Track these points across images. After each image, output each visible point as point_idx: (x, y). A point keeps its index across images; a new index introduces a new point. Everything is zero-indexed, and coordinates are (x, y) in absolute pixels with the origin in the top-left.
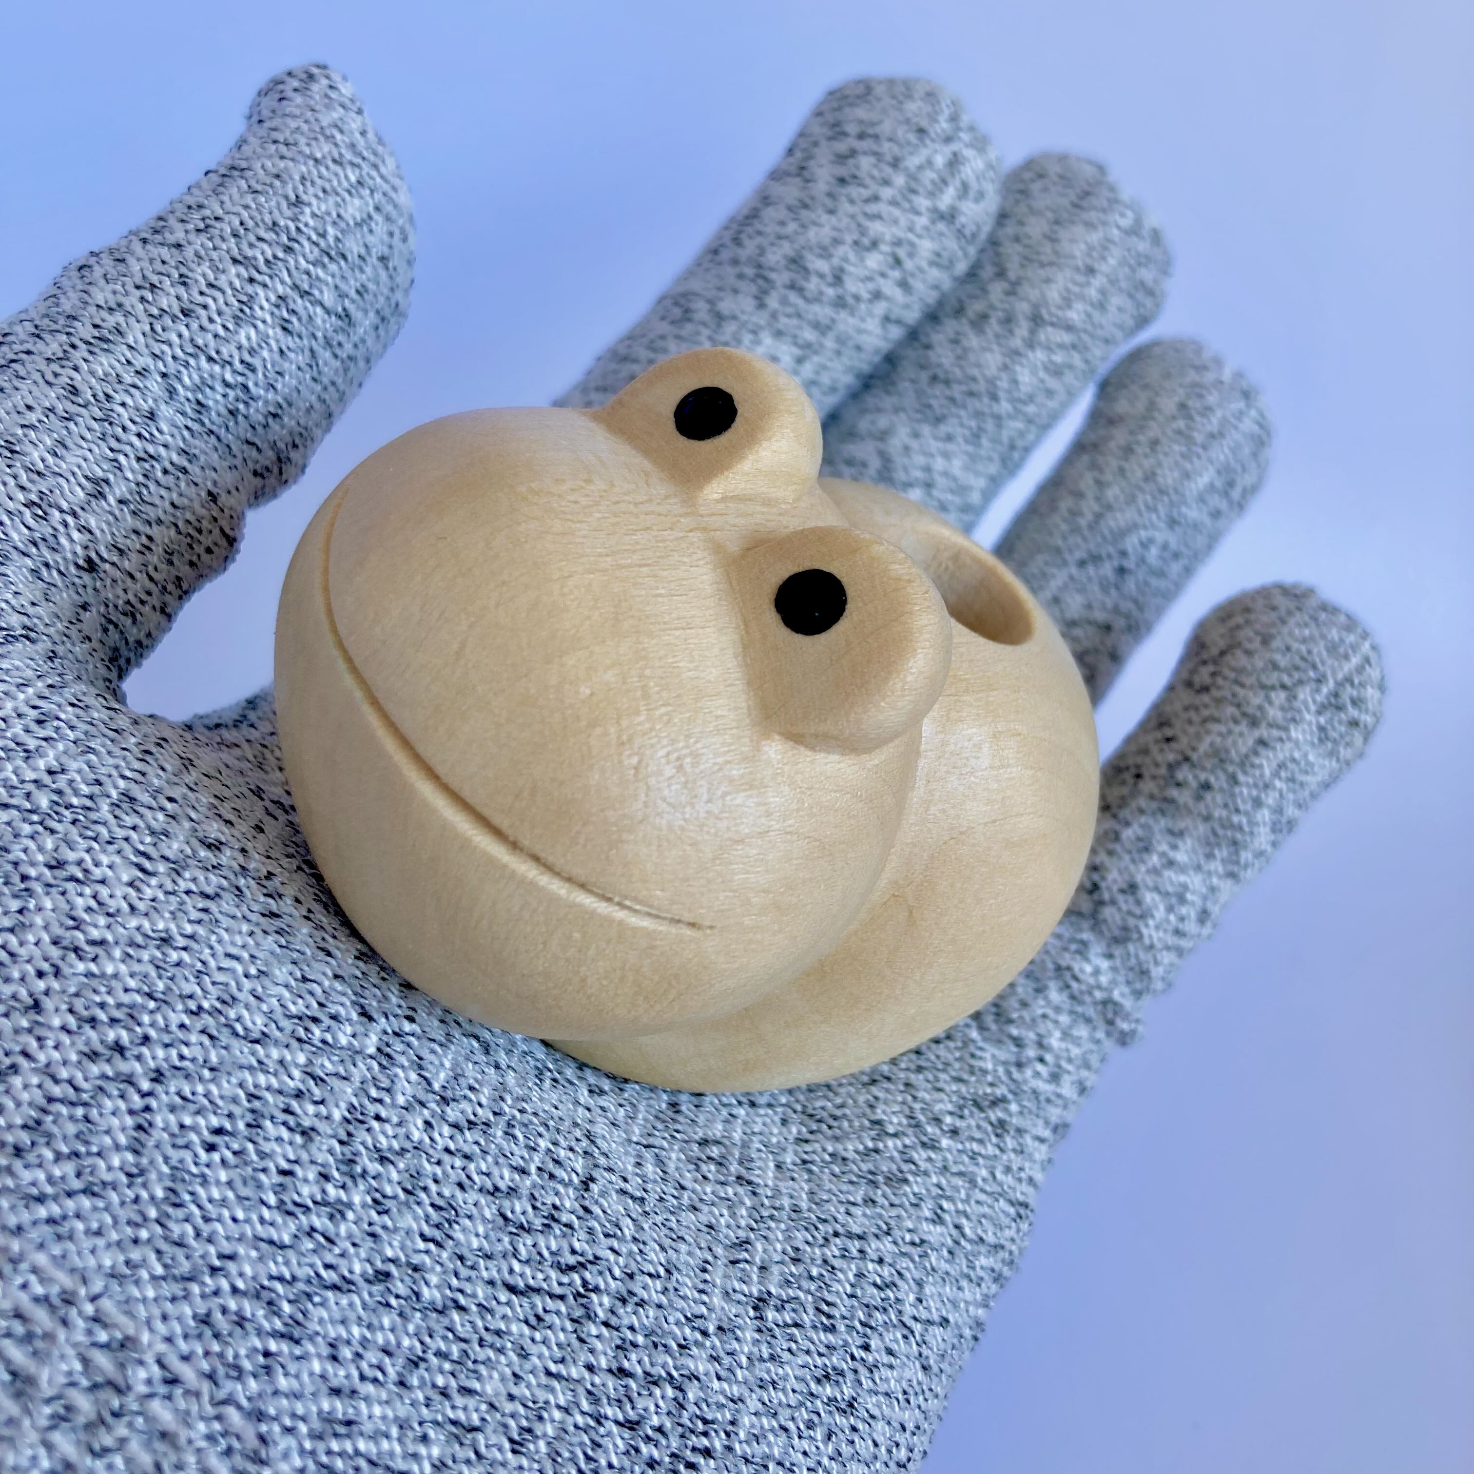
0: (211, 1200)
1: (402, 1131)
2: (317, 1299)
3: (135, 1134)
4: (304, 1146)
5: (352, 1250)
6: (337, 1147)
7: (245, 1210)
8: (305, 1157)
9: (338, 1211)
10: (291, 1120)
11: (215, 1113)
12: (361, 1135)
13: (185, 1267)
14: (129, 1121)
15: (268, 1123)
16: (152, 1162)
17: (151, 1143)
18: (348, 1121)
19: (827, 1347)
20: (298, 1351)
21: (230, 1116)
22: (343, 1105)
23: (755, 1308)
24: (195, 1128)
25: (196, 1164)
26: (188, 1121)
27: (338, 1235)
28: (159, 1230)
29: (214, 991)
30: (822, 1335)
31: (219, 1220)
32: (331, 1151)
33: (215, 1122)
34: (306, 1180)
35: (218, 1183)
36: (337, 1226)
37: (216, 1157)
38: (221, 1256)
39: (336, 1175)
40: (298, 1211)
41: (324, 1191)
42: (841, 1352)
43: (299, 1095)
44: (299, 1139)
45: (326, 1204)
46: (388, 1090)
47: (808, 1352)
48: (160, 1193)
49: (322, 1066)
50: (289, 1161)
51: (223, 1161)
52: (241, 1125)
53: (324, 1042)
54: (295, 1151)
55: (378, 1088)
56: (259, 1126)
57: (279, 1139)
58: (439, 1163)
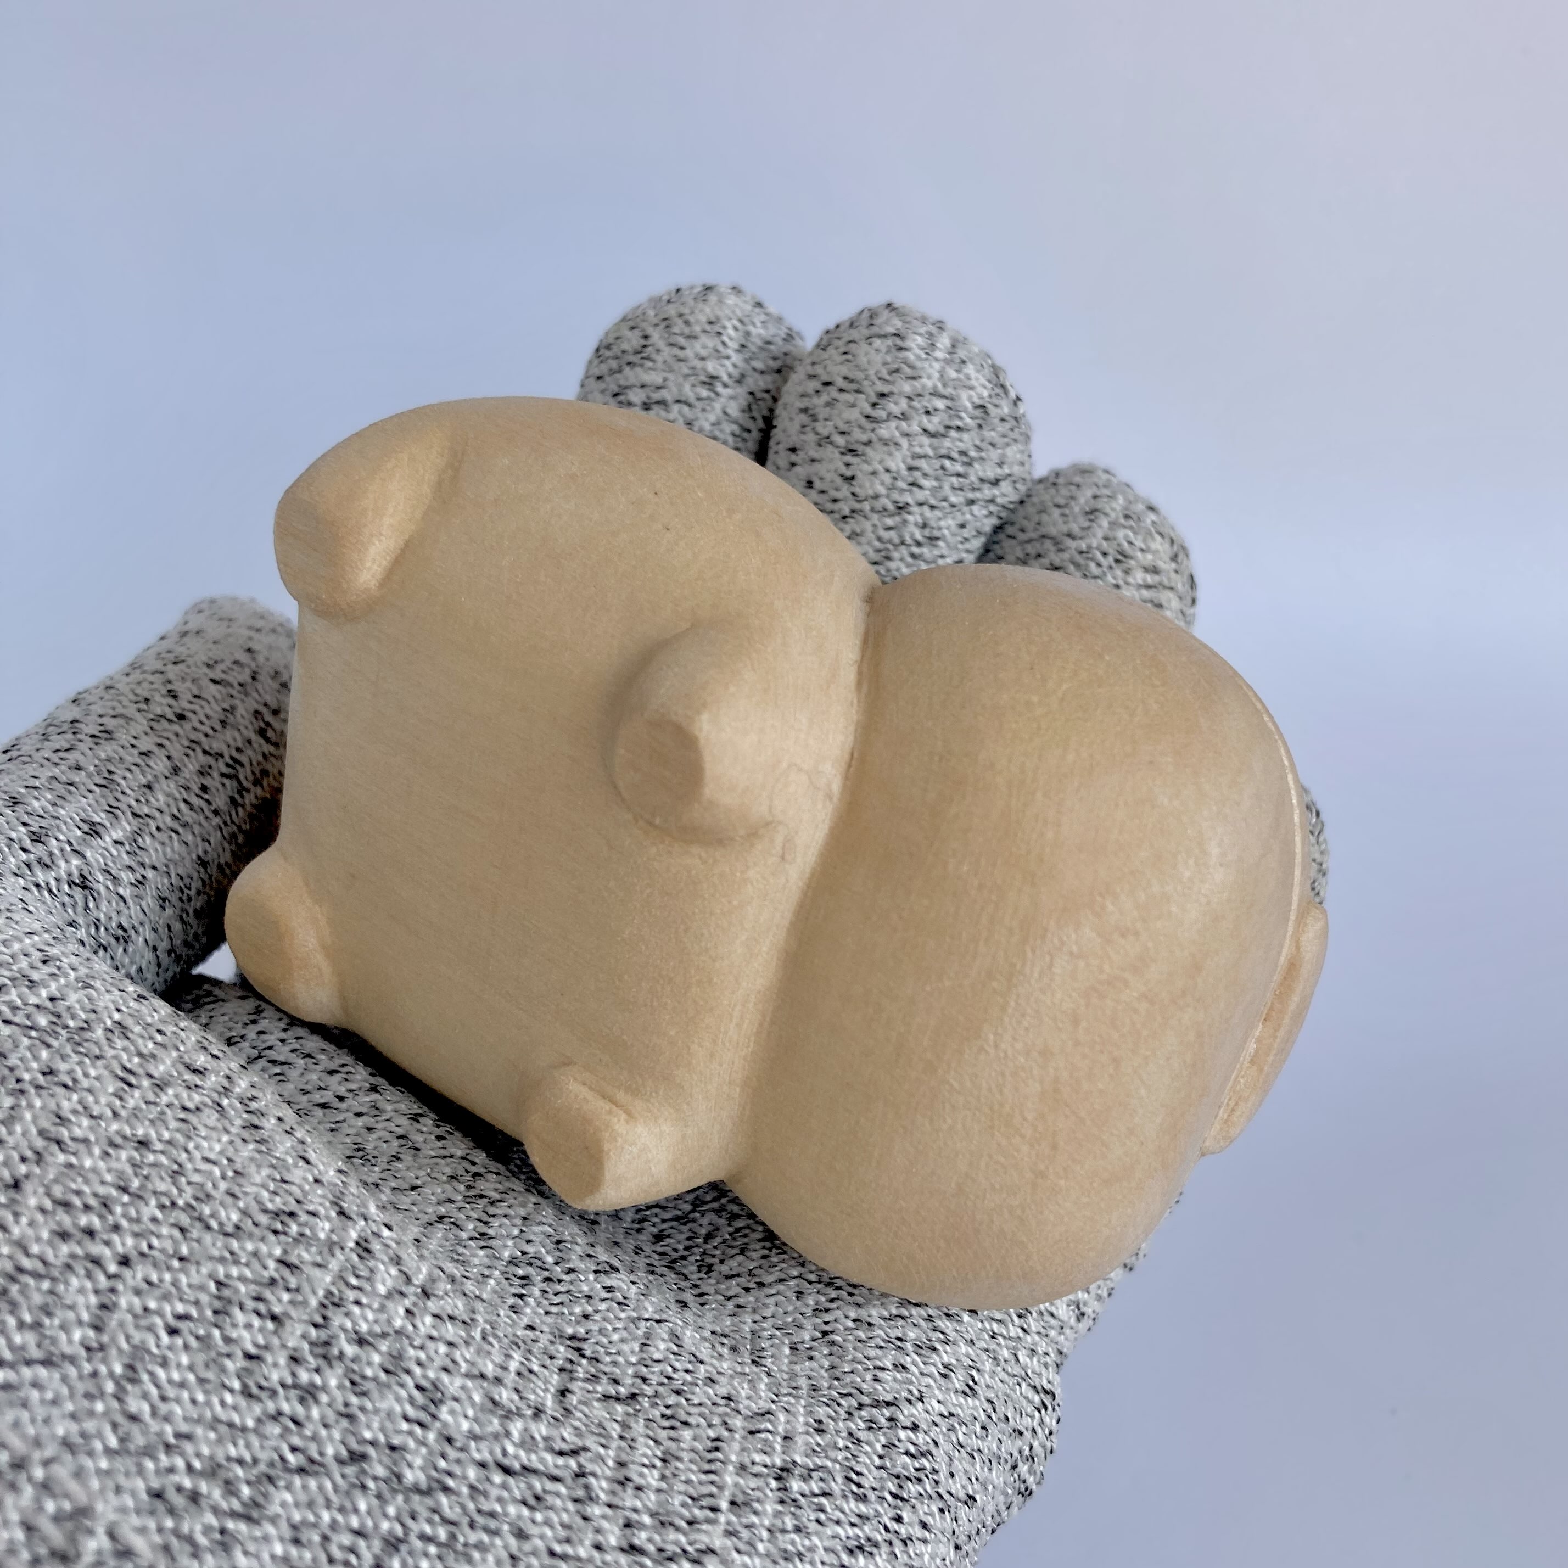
0: (170, 1381)
1: (384, 1317)
2: (282, 1483)
3: (99, 1312)
4: (275, 1332)
5: (323, 1432)
6: (313, 1332)
7: (206, 1392)
8: (276, 1341)
9: (308, 1394)
10: (262, 1307)
11: (181, 1300)
12: (337, 1319)
13: (139, 1440)
14: (93, 1300)
15: (237, 1312)
16: (113, 1340)
17: (113, 1324)
18: (324, 1306)
19: (859, 1516)
20: (258, 1533)
21: (197, 1303)
22: (321, 1293)
23: (778, 1478)
24: (160, 1313)
25: (158, 1346)
26: (152, 1305)
27: (309, 1418)
28: (115, 1404)
29: (189, 1191)
30: (853, 1504)
31: (178, 1401)
32: (304, 1336)
33: (180, 1308)
34: (275, 1365)
35: (179, 1365)
36: (307, 1408)
37: (179, 1342)
38: (178, 1435)
39: (311, 1359)
40: (264, 1395)
41: (294, 1375)
42: (875, 1522)
43: (273, 1282)
44: (270, 1325)
45: (295, 1386)
46: (368, 1279)
47: (838, 1522)
48: (118, 1369)
49: (299, 1255)
50: (256, 1345)
51: (186, 1347)
52: (209, 1313)
53: (302, 1235)
54: (265, 1338)
55: (357, 1276)
56: (227, 1314)
57: (249, 1326)
58: (422, 1348)
